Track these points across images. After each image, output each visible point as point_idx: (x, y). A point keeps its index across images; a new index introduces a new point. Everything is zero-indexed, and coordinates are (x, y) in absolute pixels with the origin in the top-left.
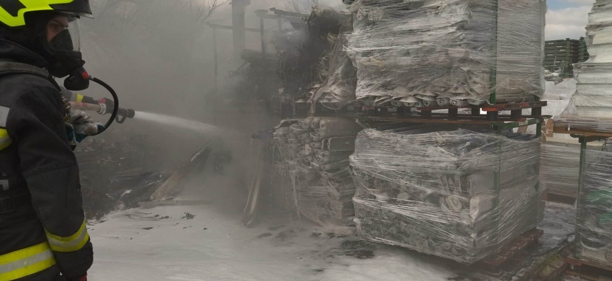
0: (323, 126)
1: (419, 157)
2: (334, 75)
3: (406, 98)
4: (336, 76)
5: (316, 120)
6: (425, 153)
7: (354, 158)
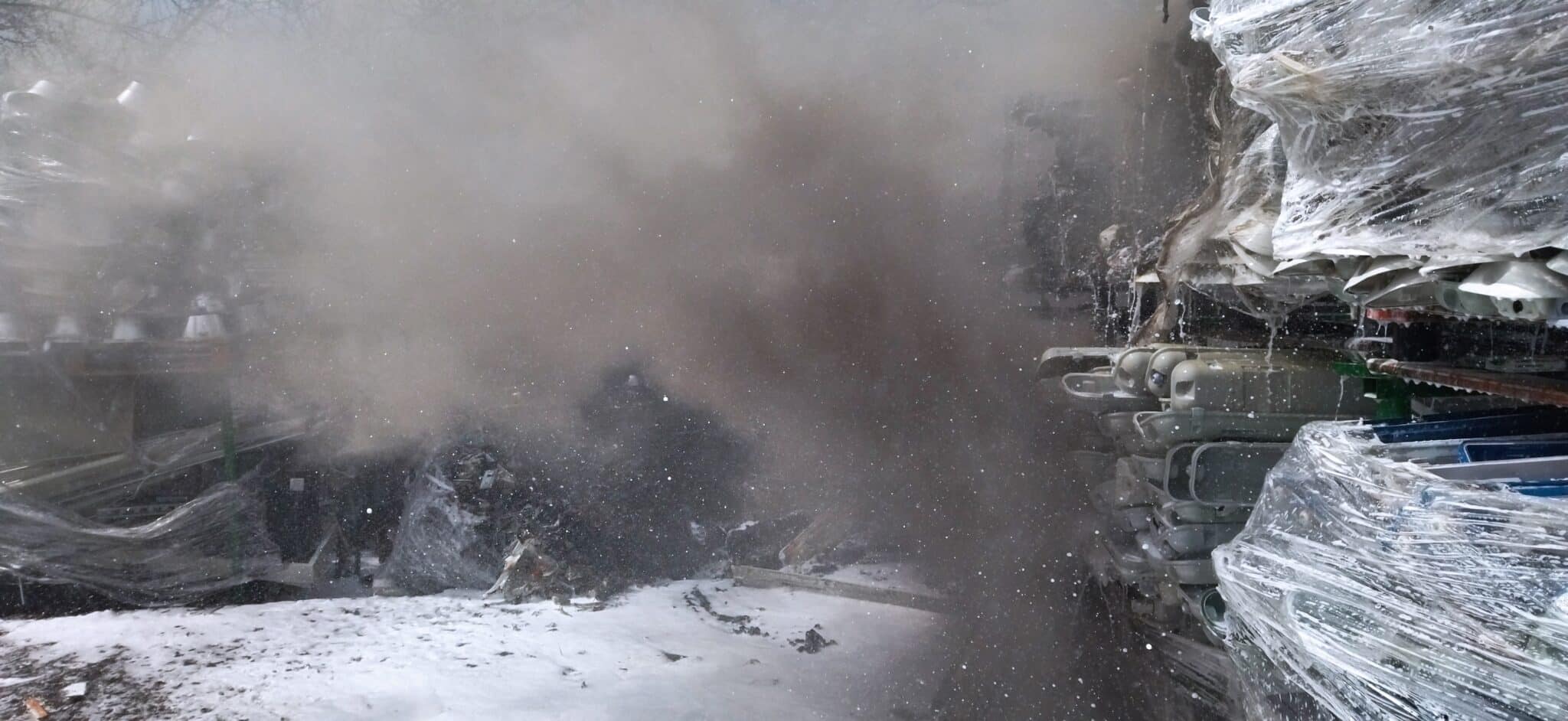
0: (1184, 387)
1: (1498, 637)
2: (1244, 162)
3: (1491, 270)
4: (1252, 167)
5: (1162, 357)
6: (1533, 625)
7: (1226, 560)
